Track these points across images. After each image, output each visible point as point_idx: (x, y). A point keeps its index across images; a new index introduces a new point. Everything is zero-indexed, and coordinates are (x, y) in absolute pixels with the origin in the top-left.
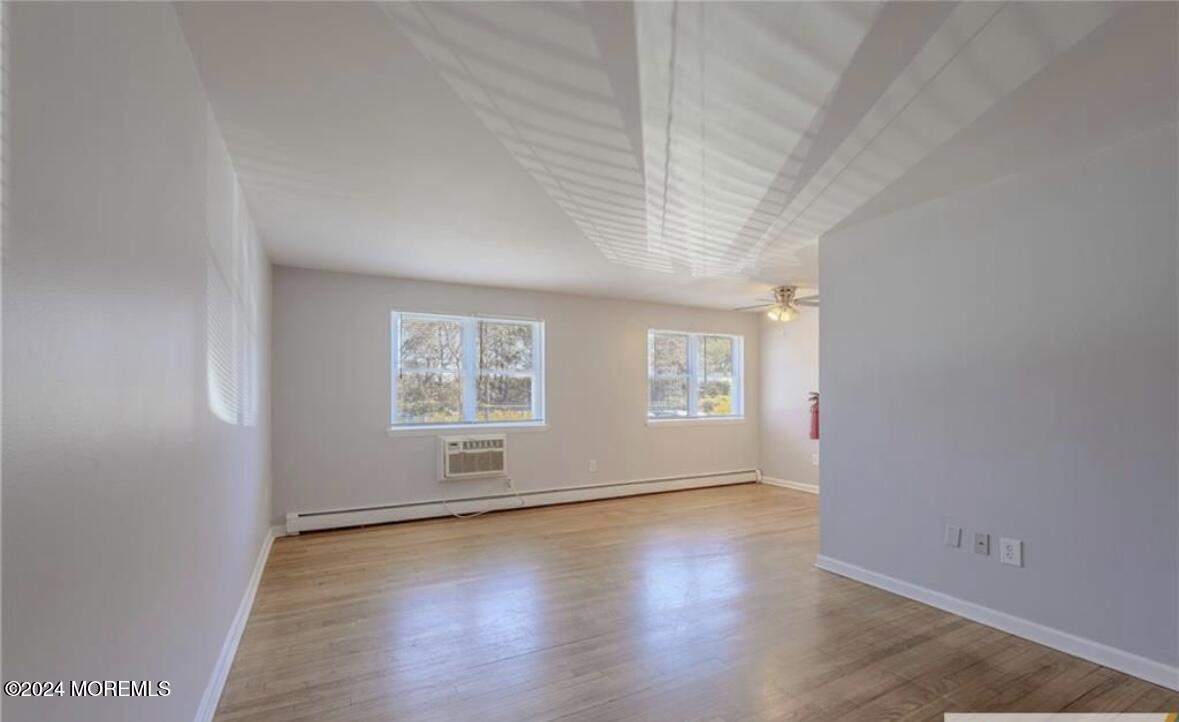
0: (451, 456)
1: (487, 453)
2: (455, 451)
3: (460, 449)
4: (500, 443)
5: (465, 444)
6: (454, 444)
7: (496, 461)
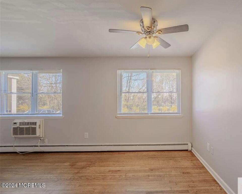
0: (14, 128)
1: (29, 127)
2: (15, 126)
3: (18, 125)
4: (35, 124)
5: (20, 123)
6: (15, 123)
7: (34, 131)
